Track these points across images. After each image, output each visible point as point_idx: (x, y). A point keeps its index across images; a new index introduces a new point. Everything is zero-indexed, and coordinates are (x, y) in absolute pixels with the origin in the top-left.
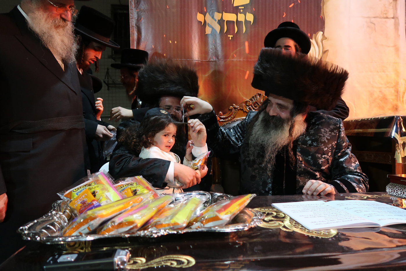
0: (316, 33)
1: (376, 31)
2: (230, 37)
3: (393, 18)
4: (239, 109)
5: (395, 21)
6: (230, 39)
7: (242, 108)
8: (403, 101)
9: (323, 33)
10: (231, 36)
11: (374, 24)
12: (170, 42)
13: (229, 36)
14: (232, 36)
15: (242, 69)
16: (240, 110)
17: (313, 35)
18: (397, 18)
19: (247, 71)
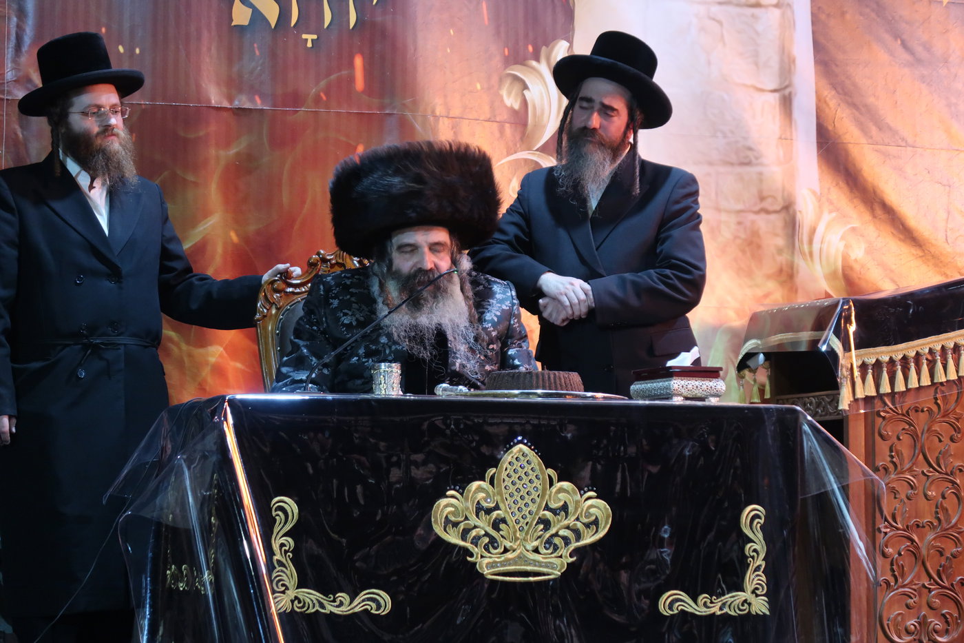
0: (551, 45)
1: (724, 44)
2: (306, 40)
3: (777, 6)
4: (335, 264)
5: (783, 15)
6: (309, 45)
7: (341, 261)
8: (811, 254)
9: (569, 44)
10: (310, 38)
11: (720, 23)
12: (121, 49)
13: (304, 36)
14: (315, 37)
15: (343, 138)
16: (336, 267)
17: (541, 49)
18: (789, 5)
19: (358, 145)
